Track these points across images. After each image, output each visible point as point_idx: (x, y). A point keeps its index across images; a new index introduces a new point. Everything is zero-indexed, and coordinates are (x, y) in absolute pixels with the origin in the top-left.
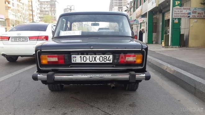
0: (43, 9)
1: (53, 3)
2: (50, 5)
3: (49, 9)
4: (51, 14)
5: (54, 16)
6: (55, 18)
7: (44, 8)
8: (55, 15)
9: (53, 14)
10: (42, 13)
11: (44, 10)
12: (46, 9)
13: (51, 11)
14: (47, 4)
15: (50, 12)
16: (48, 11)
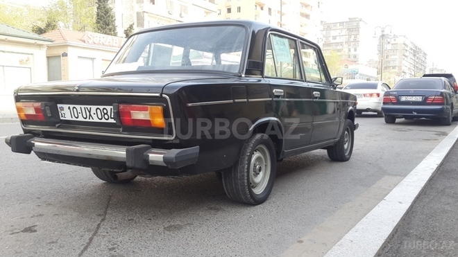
0: (331, 38)
1: (355, 24)
2: (348, 29)
3: (343, 39)
4: (346, 50)
5: (355, 53)
6: (355, 57)
7: (334, 38)
8: (355, 50)
9: (352, 50)
10: (329, 48)
11: (333, 41)
12: (338, 40)
13: (348, 42)
14: (342, 27)
15: (345, 46)
16: (341, 44)
